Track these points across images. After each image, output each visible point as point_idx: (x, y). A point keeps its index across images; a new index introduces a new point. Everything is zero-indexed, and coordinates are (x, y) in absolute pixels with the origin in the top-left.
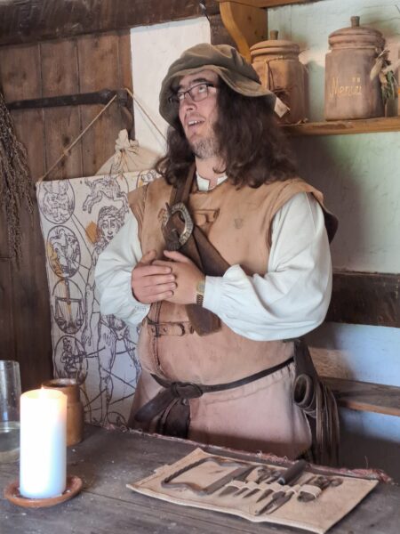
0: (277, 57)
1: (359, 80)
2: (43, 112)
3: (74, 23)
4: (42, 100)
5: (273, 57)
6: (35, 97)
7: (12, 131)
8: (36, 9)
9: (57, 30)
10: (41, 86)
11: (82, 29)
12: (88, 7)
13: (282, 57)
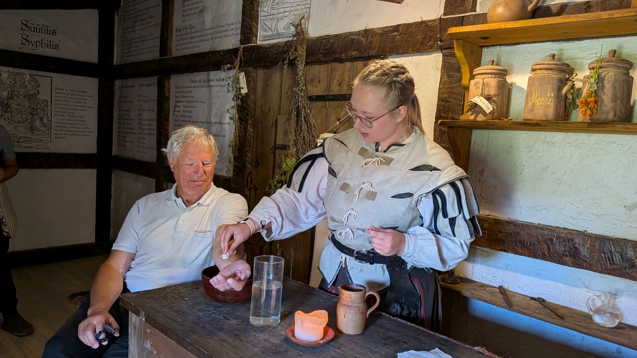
0: (490, 76)
1: (552, 95)
2: (327, 102)
3: (354, 51)
4: (328, 96)
5: (487, 76)
6: (324, 94)
7: (310, 112)
8: (332, 42)
9: (343, 55)
10: (329, 88)
11: (358, 55)
12: (364, 42)
13: (494, 76)
